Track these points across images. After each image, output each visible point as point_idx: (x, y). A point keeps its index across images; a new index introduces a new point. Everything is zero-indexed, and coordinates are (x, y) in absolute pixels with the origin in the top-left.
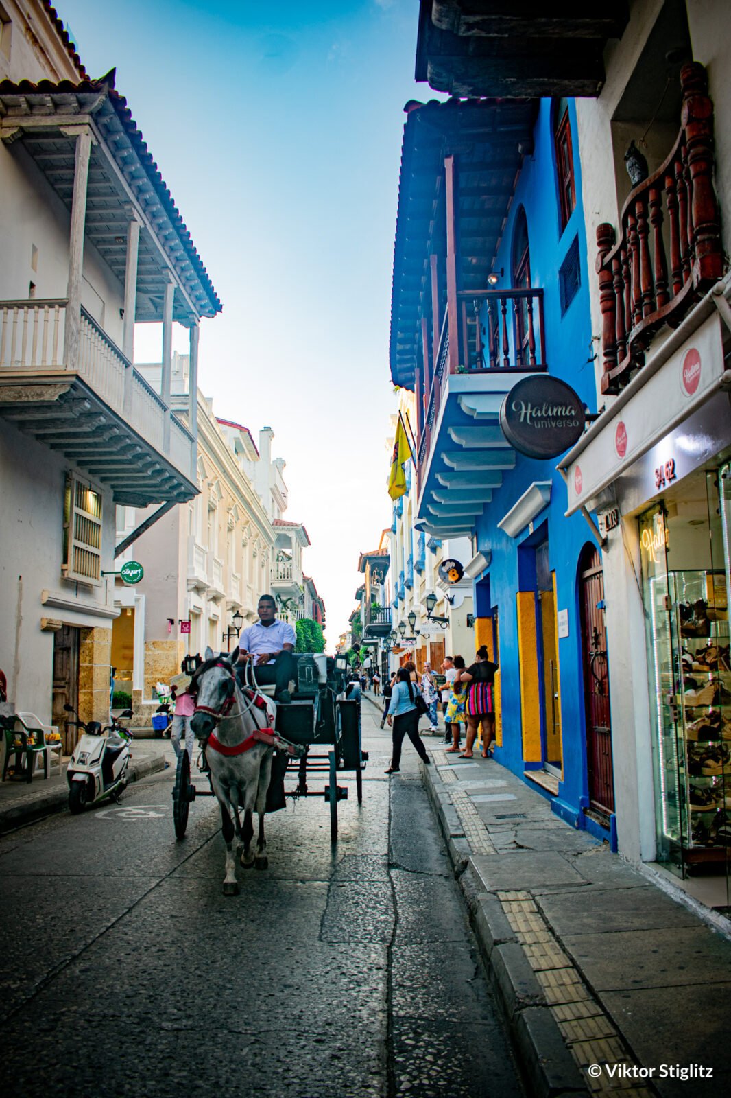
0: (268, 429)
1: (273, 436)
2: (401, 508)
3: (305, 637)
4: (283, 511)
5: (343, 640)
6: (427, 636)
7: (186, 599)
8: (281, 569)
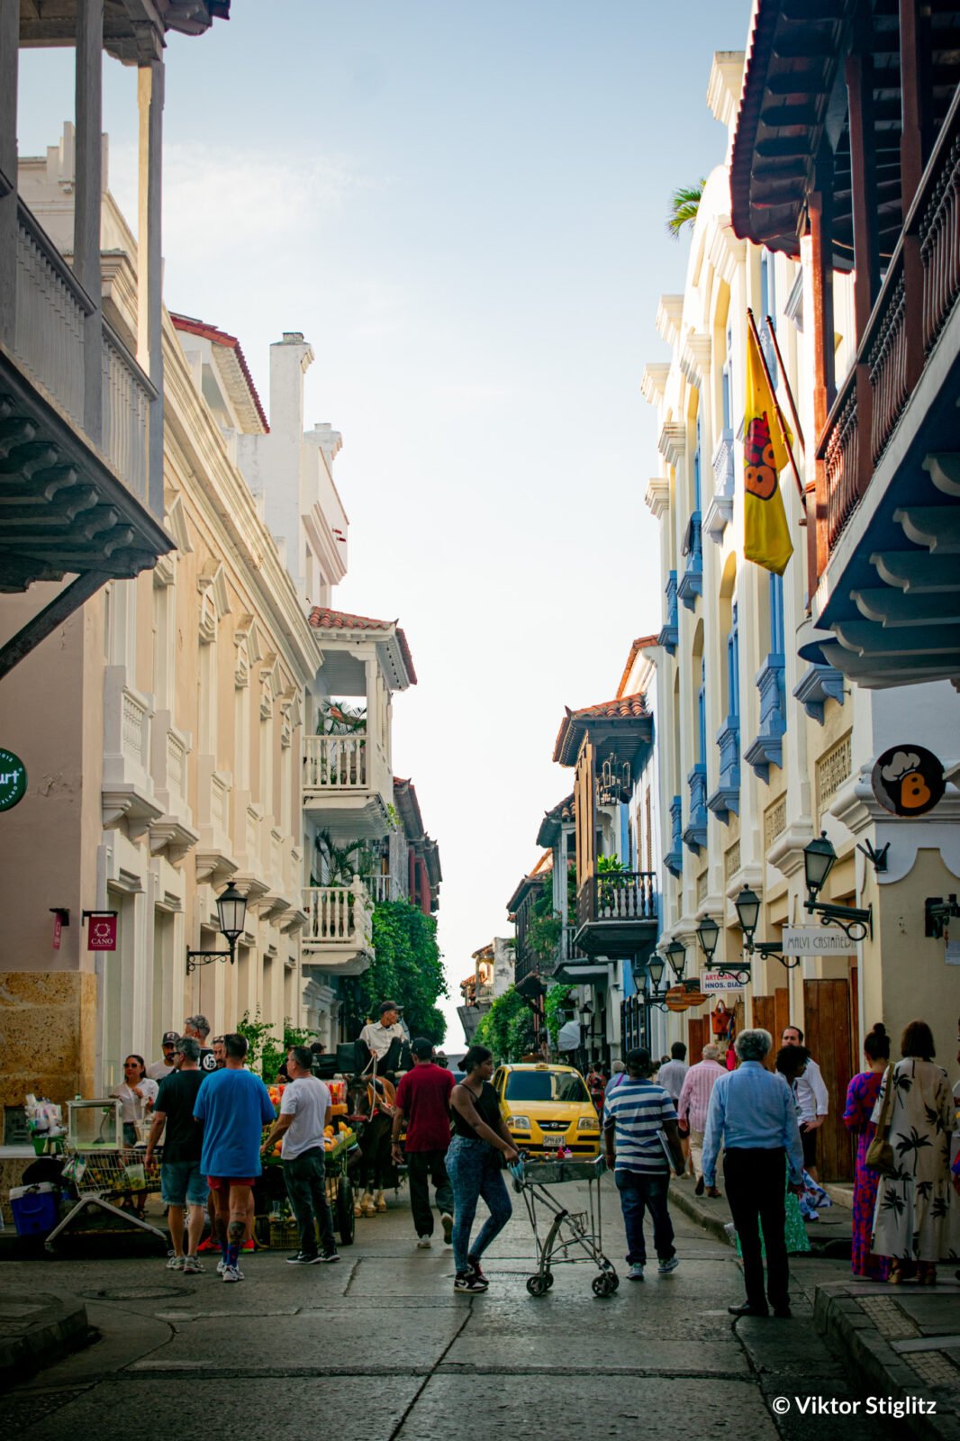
0: (294, 339)
1: (312, 358)
2: (695, 577)
3: (397, 959)
4: (334, 582)
5: (483, 966)
6: (791, 962)
7: (100, 851)
8: (333, 754)
